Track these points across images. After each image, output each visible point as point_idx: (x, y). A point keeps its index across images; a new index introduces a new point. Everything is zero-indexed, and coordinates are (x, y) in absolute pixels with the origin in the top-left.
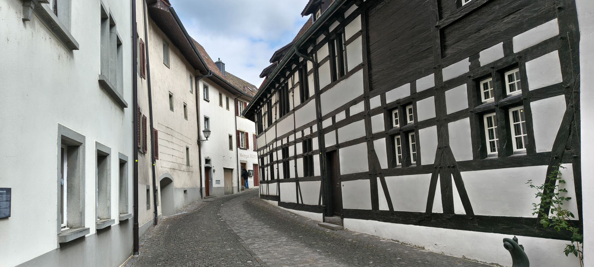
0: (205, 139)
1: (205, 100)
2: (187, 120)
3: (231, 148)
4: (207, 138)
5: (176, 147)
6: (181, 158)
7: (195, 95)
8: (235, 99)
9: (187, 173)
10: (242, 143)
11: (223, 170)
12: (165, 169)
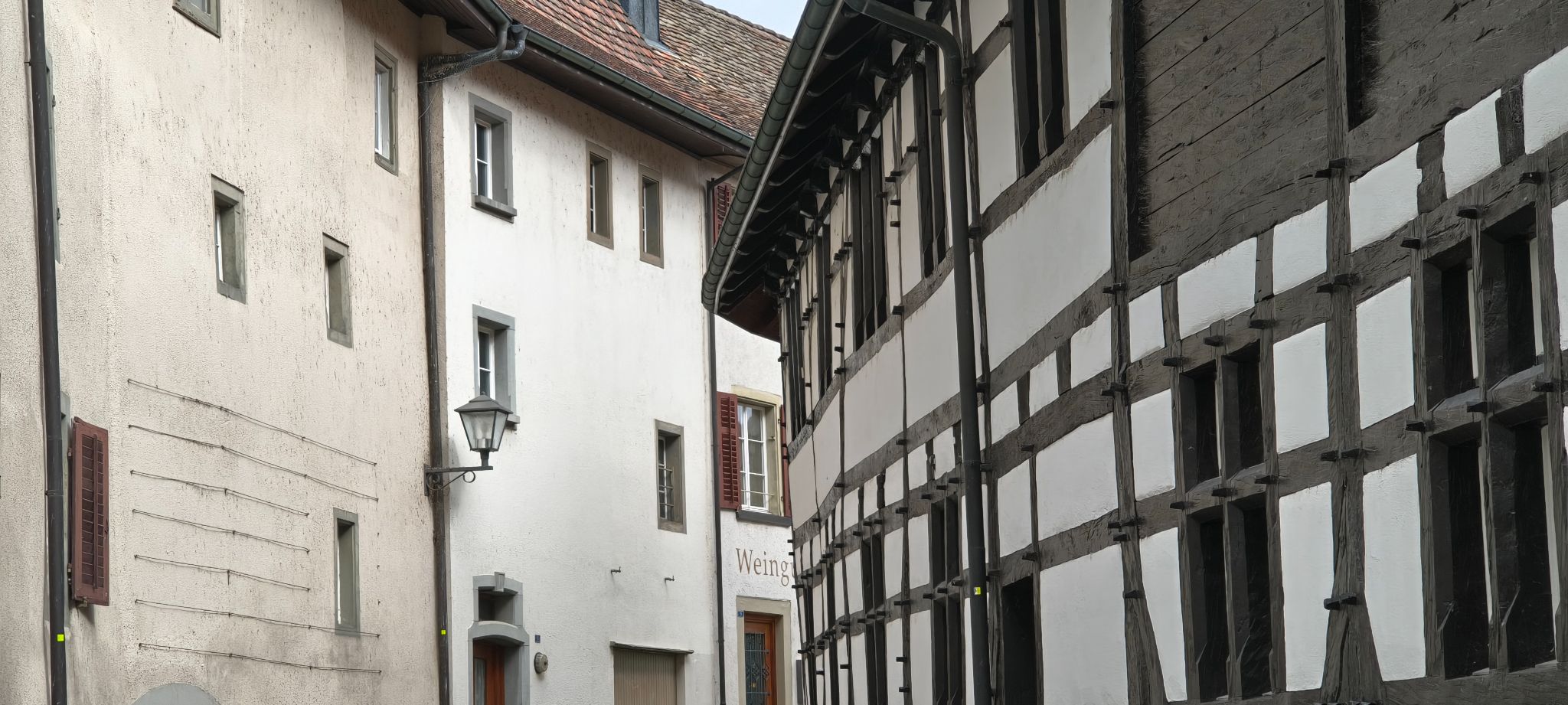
0: (475, 459)
1: (480, 206)
2: (349, 345)
3: (671, 513)
4: (485, 454)
5: (253, 520)
6: (293, 587)
7: (415, 182)
8: (711, 184)
9: (334, 681)
10: (757, 482)
11: (608, 661)
12: (165, 659)
